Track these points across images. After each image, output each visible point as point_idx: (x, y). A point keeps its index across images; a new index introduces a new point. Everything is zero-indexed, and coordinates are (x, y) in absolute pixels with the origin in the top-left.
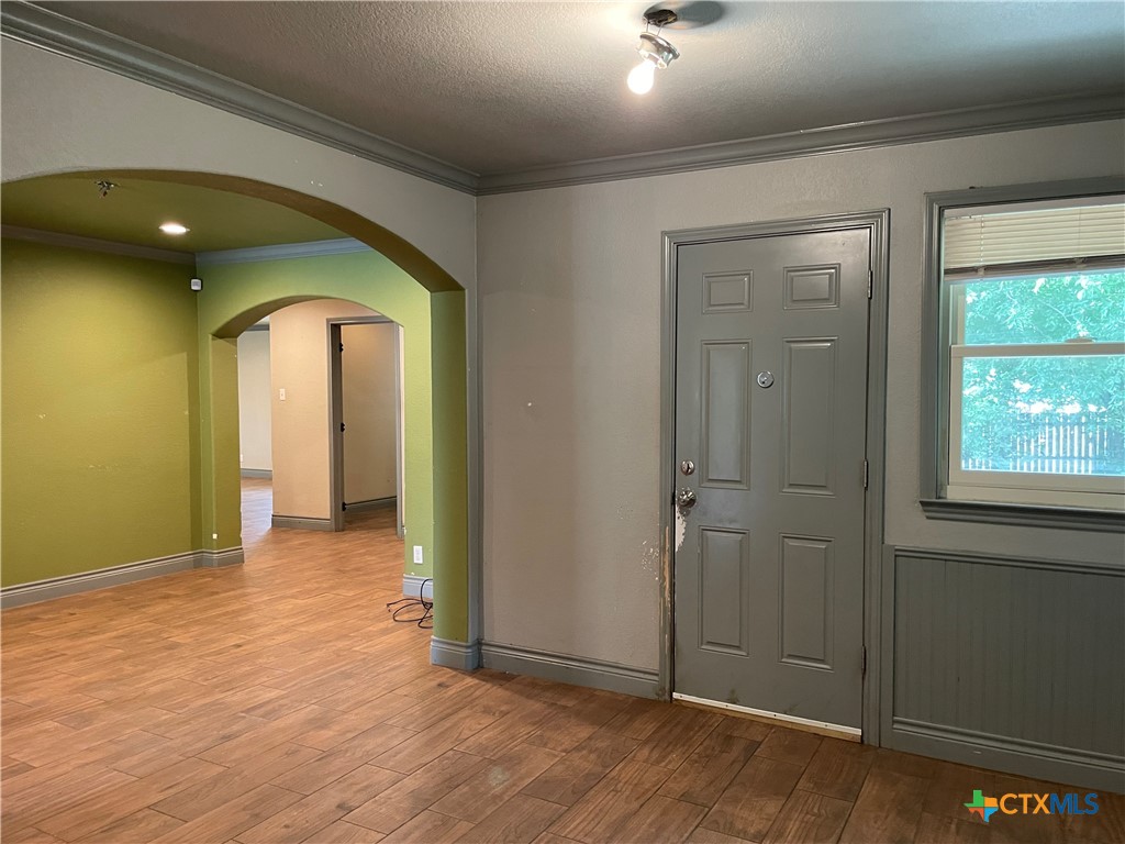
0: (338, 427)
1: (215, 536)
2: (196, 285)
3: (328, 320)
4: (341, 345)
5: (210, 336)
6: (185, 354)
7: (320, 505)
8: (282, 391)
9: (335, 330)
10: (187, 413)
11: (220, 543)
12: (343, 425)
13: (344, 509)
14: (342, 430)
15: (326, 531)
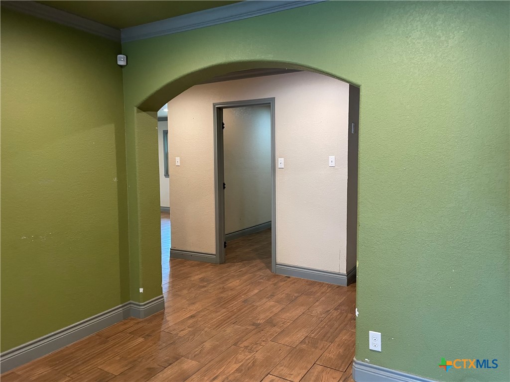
0: (221, 185)
1: (141, 290)
2: (121, 60)
3: (214, 105)
4: (223, 124)
5: (135, 109)
6: (113, 125)
7: (209, 244)
8: (178, 159)
9: (219, 112)
10: (115, 180)
11: (146, 296)
12: (224, 184)
13: (225, 246)
14: (224, 188)
15: (214, 264)
